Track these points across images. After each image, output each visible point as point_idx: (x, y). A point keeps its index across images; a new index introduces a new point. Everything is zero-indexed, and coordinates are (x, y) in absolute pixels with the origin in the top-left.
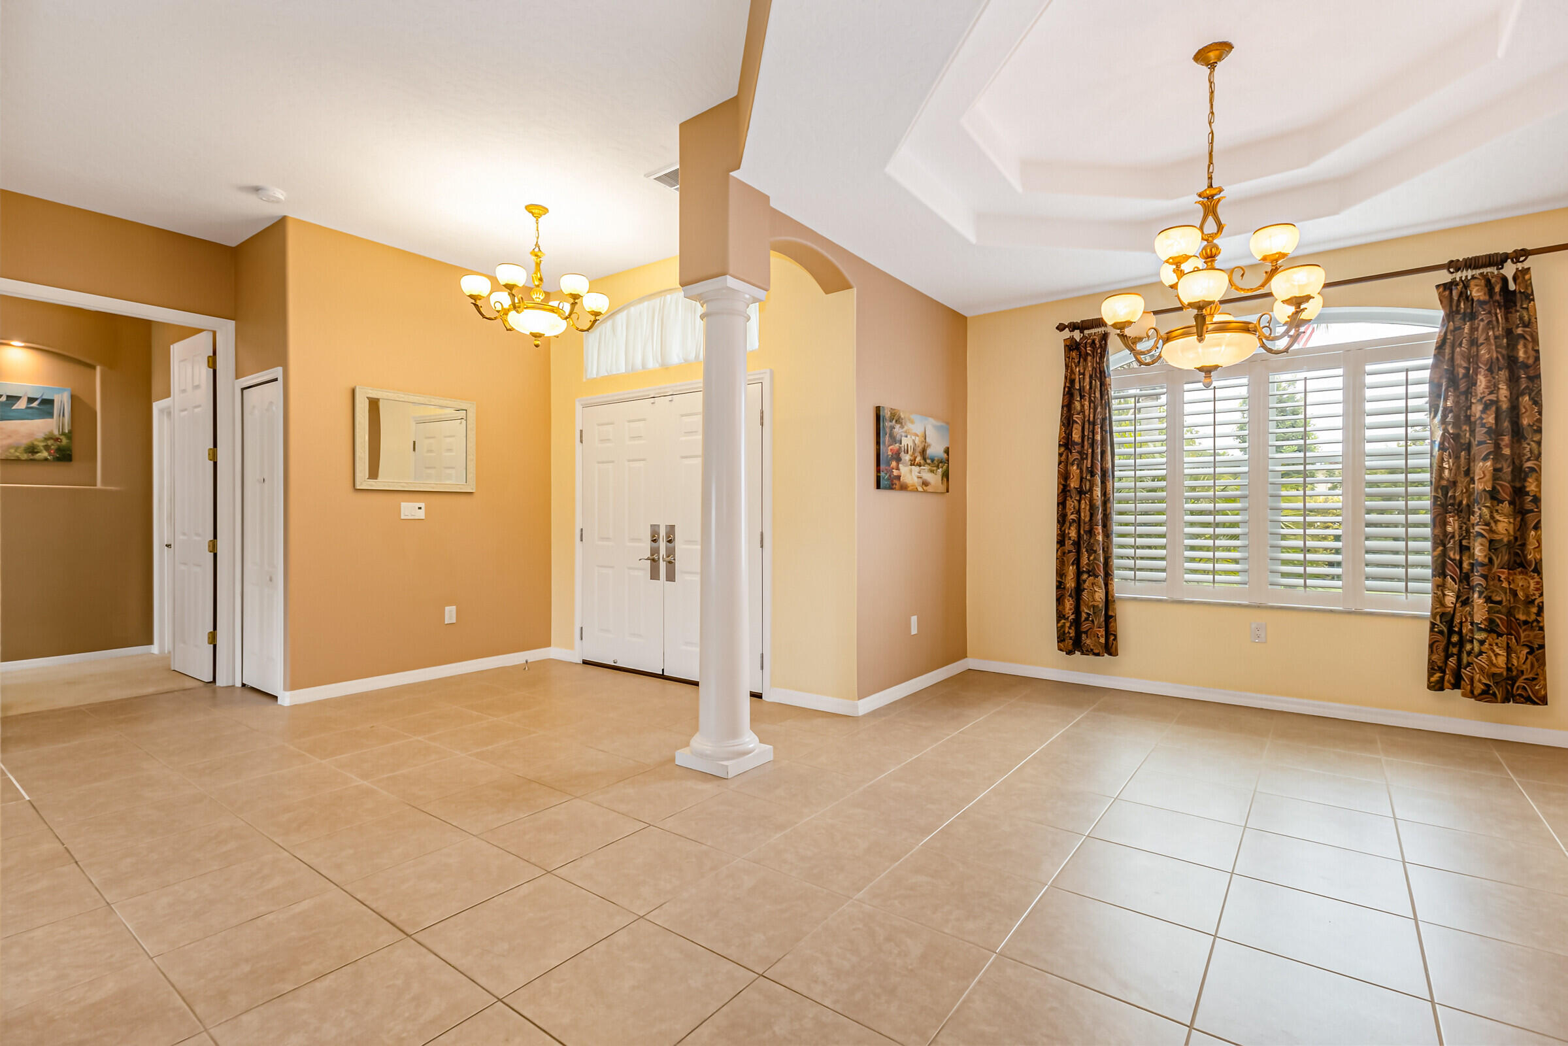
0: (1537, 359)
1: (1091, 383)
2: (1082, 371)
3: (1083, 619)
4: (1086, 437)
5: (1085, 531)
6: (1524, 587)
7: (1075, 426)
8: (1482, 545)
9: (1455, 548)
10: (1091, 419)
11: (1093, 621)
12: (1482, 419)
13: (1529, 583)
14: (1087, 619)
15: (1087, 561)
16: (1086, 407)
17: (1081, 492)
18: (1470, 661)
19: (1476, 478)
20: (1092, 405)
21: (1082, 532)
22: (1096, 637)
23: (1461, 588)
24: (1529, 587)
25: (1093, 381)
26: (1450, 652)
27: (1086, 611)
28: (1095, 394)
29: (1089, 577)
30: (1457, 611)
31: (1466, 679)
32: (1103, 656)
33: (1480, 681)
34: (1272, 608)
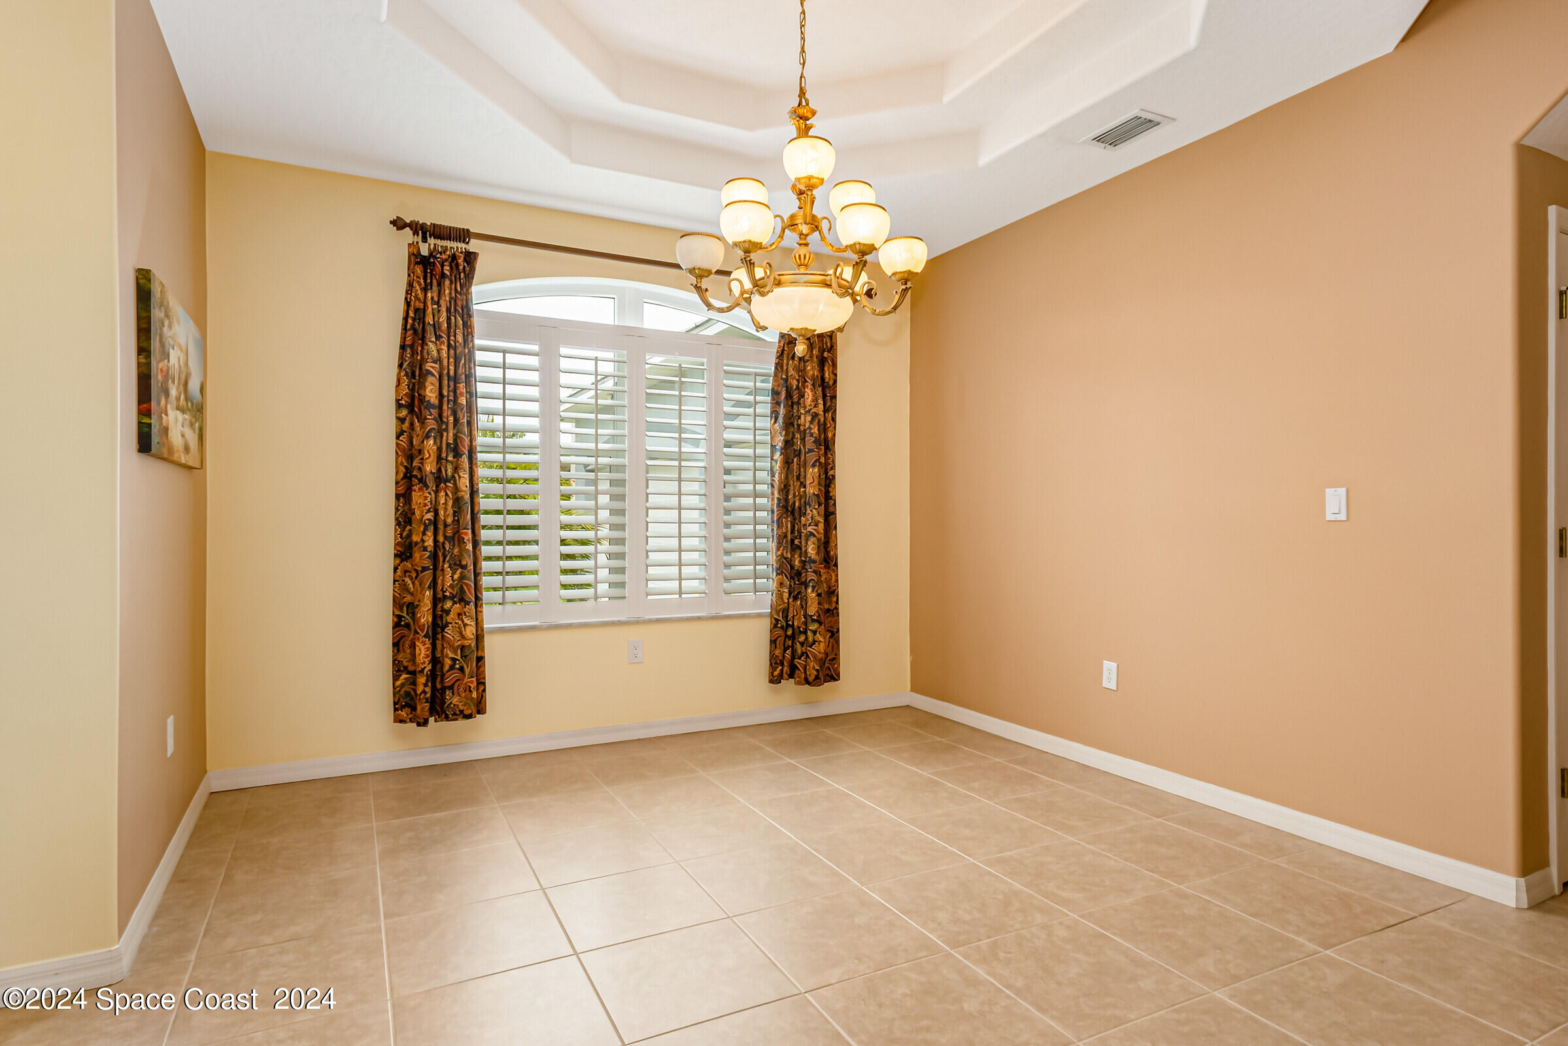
0: (835, 382)
1: (449, 319)
2: (436, 299)
3: (447, 668)
4: (446, 398)
5: (446, 537)
6: (827, 579)
7: (430, 379)
8: (814, 544)
9: (787, 547)
10: (452, 373)
11: (462, 669)
12: (810, 428)
13: (831, 576)
14: (452, 668)
15: (451, 582)
16: (444, 354)
17: (439, 479)
18: (804, 651)
19: (808, 482)
20: (452, 352)
21: (441, 539)
22: (467, 692)
23: (792, 584)
24: (831, 579)
25: (453, 318)
26: (786, 645)
27: (451, 655)
28: (455, 336)
29: (453, 605)
30: (790, 606)
31: (800, 668)
32: (475, 717)
33: (814, 668)
34: (650, 621)
